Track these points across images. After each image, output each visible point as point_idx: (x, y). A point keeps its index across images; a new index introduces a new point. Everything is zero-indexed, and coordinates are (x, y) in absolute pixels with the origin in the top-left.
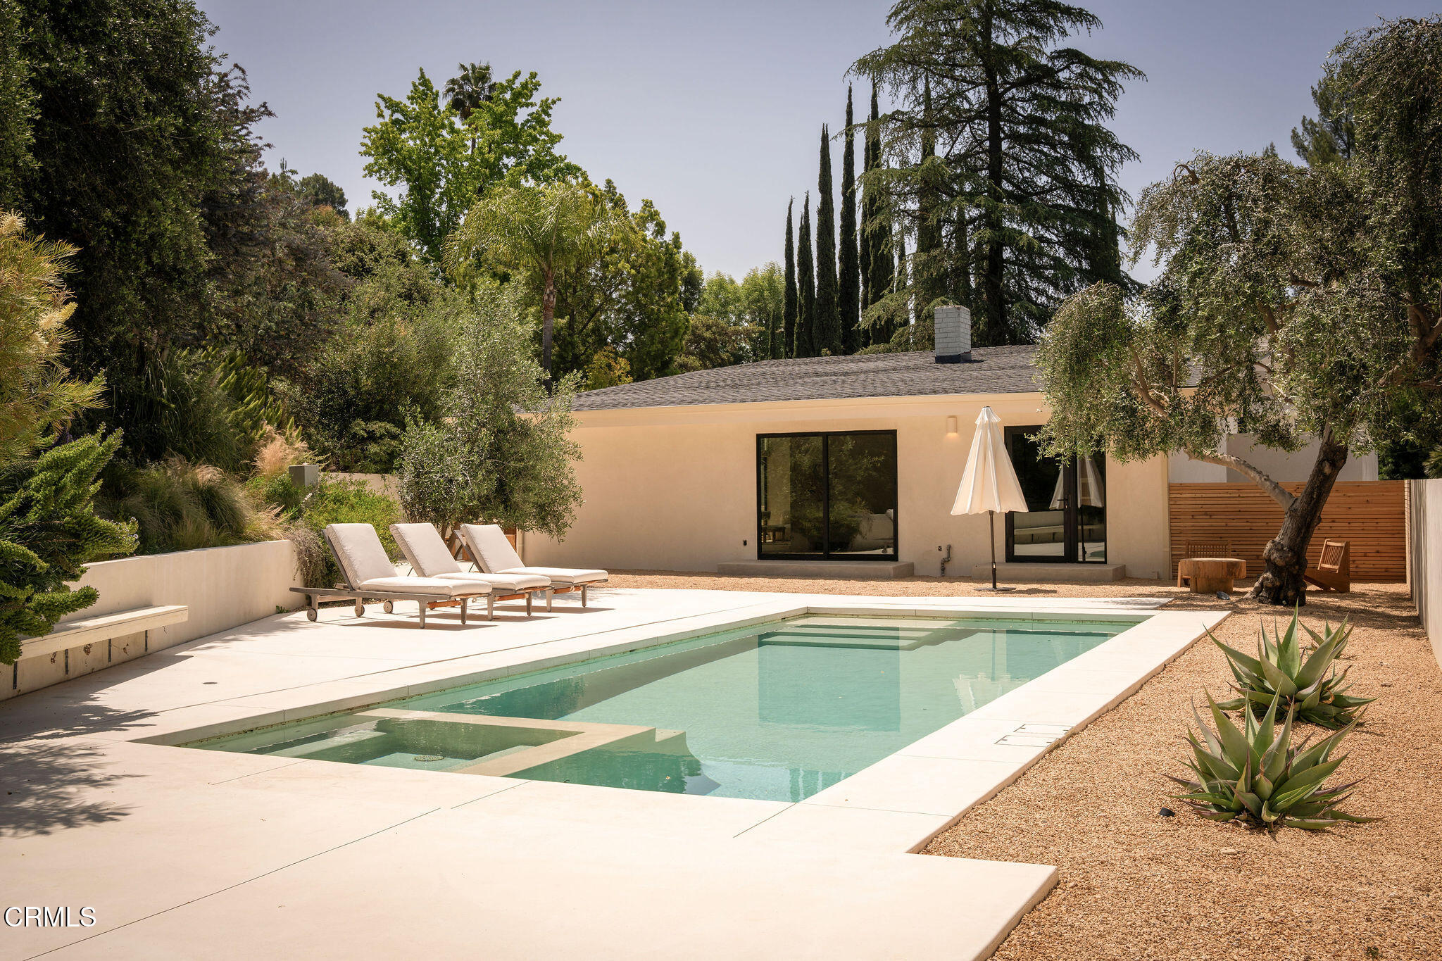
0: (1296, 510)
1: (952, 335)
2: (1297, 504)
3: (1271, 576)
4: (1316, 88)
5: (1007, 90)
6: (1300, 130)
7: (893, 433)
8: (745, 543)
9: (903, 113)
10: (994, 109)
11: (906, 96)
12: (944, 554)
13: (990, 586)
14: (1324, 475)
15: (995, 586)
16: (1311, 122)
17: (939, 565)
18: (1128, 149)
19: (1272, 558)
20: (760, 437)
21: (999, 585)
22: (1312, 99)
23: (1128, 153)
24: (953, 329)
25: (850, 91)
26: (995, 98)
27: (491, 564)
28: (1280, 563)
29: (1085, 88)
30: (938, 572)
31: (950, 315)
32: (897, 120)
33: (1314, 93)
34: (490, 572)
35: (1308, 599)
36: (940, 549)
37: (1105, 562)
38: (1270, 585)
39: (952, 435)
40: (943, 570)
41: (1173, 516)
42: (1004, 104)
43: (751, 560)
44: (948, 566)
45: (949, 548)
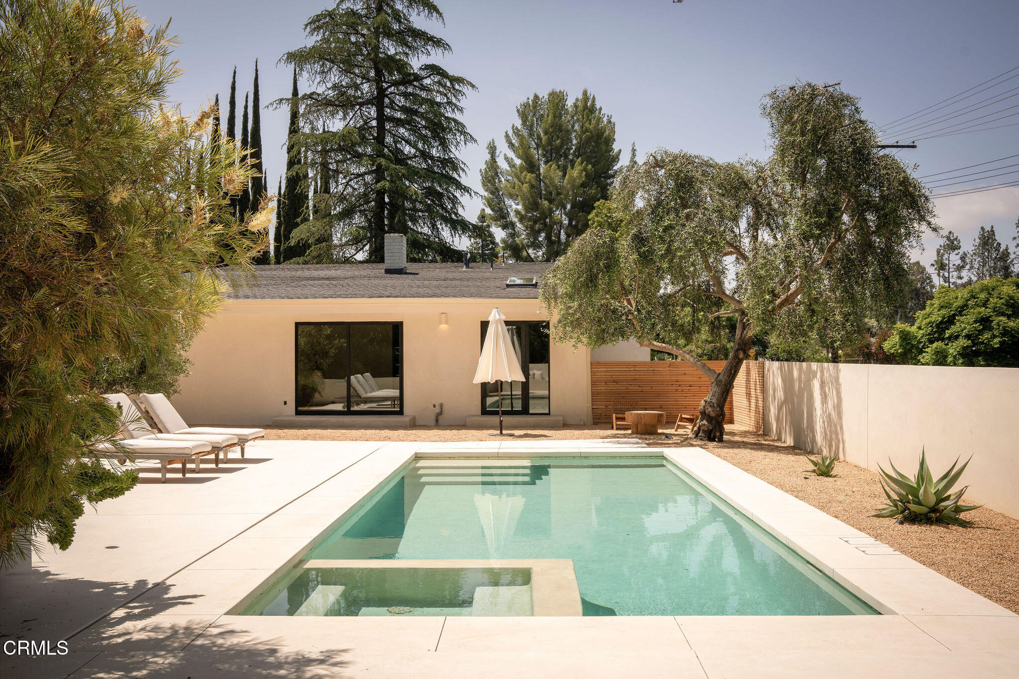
0: (720, 381)
1: (397, 254)
2: (721, 377)
3: (706, 423)
4: (519, 107)
5: (389, 87)
6: (510, 133)
7: (401, 323)
8: (285, 403)
9: (319, 95)
10: (378, 100)
11: (319, 83)
12: (437, 410)
13: (499, 432)
14: (739, 359)
15: (501, 433)
16: (517, 128)
17: (433, 418)
18: (471, 136)
19: (707, 412)
20: (297, 325)
21: (504, 432)
22: (517, 114)
23: (470, 138)
24: (398, 251)
25: (235, 73)
26: (382, 93)
27: (169, 426)
28: (713, 414)
29: (438, 92)
30: (433, 422)
31: (396, 240)
32: (313, 99)
33: (518, 111)
34: (168, 432)
35: (725, 437)
36: (434, 406)
37: (549, 414)
38: (706, 429)
39: (444, 327)
40: (437, 421)
41: (594, 383)
42: (387, 96)
43: (291, 416)
44: (440, 418)
45: (441, 405)
